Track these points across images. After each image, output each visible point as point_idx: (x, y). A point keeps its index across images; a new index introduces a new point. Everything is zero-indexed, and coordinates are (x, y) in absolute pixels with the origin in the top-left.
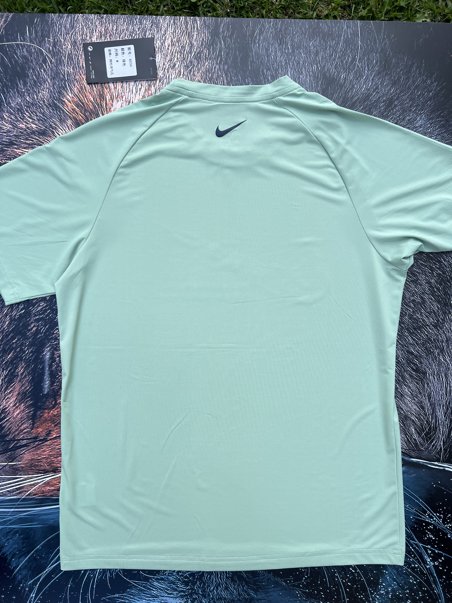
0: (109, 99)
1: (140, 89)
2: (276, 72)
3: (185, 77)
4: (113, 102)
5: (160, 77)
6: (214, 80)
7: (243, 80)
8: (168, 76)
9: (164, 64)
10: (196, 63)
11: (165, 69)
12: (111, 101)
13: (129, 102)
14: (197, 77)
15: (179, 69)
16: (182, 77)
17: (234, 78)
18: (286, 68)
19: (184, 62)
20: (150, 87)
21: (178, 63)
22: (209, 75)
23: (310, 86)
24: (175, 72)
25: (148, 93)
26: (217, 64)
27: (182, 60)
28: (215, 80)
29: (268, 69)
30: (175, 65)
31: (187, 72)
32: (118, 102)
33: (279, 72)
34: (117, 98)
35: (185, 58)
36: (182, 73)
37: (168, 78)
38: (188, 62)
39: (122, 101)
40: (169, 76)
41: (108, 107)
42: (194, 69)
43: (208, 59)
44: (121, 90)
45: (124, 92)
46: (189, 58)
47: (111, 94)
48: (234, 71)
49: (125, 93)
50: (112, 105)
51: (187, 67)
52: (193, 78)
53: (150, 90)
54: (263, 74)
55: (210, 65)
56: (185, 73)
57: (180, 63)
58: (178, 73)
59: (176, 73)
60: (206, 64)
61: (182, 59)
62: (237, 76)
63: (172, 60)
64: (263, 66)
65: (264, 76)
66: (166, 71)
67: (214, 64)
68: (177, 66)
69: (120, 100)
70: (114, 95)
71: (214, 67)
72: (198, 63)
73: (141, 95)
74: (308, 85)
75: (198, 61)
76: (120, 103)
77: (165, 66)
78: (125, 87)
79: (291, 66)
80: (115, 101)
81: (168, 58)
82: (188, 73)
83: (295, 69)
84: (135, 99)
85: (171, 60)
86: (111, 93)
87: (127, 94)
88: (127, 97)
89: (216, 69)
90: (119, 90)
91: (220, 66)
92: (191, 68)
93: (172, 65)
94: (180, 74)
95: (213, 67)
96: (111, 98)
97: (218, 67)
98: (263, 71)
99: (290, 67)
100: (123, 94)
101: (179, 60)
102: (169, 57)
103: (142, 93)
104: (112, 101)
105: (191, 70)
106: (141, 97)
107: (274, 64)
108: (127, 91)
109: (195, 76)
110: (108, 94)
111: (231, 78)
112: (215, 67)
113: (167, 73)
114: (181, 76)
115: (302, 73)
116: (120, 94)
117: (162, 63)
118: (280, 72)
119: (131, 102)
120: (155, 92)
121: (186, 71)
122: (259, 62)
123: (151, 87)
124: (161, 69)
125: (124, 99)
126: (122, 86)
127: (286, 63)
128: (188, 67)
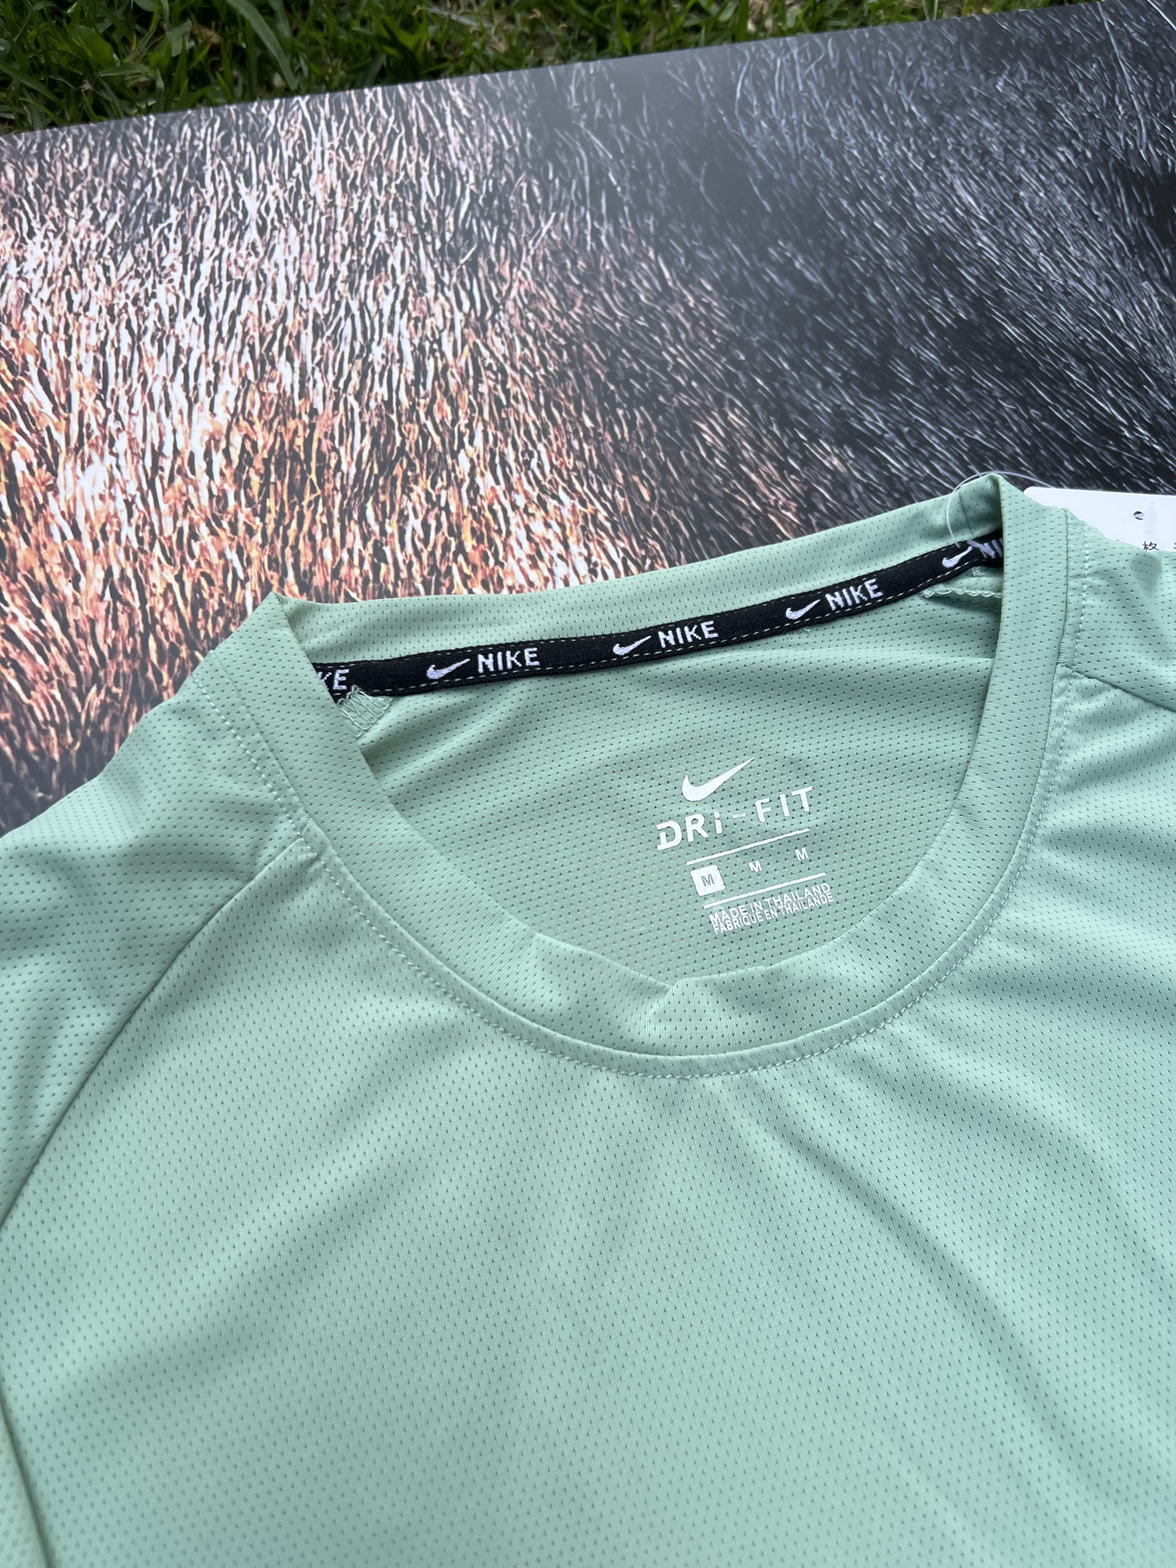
0: (29, 466)
1: (213, 386)
2: (897, 199)
3: (451, 294)
4: (55, 474)
5: (316, 315)
6: (608, 279)
7: (754, 256)
8: (355, 306)
9: (323, 266)
10: (491, 232)
11: (333, 280)
12: (42, 473)
13: (157, 454)
14: (516, 284)
15: (409, 269)
16: (436, 298)
17: (709, 253)
18: (939, 179)
19: (429, 238)
20: (268, 368)
21: (399, 247)
22: (574, 263)
23: (1083, 220)
24: (389, 284)
25: (262, 394)
26: (597, 217)
27: (414, 236)
28: (614, 278)
29: (858, 196)
30: (381, 259)
31: (455, 272)
32: (90, 470)
33: (912, 198)
34: (77, 450)
35: (429, 224)
36: (431, 282)
37: (357, 314)
38: (448, 236)
39: (110, 460)
40: (363, 305)
41: (24, 504)
42: (486, 254)
43: (546, 209)
44: (96, 411)
45: (118, 417)
46: (451, 220)
47: (42, 440)
48: (698, 231)
49: (125, 418)
50: (54, 488)
51: (448, 255)
52: (495, 292)
53: (273, 381)
54: (844, 217)
55: (567, 227)
56: (446, 279)
57: (405, 245)
58: (409, 285)
59: (395, 285)
60: (545, 228)
61: (415, 231)
62: (720, 245)
63: (360, 243)
64: (826, 187)
65: (848, 224)
66: (341, 287)
67: (584, 219)
68: (394, 261)
69: (96, 458)
70: (60, 438)
71: (588, 232)
72: (504, 231)
73: (219, 409)
74: (1073, 216)
75: (500, 222)
76: (100, 469)
77: (330, 271)
78: (121, 392)
79: (957, 167)
80: (69, 465)
81: (342, 236)
82: (460, 275)
83: (982, 175)
84: (189, 436)
85: (355, 244)
86: (37, 432)
87: (139, 420)
88: (139, 435)
89: (603, 238)
90: (89, 412)
91: (616, 225)
92: (475, 256)
93: (367, 260)
94: (422, 287)
95: (581, 232)
96: (41, 455)
97: (606, 228)
98: (836, 207)
99: (952, 172)
100: (112, 425)
101: (400, 235)
102: (345, 234)
103: (224, 402)
104: (49, 469)
105: (473, 265)
106: (223, 418)
107: (874, 174)
108: (138, 406)
109: (503, 280)
110: (21, 442)
111: (690, 255)
112: (595, 234)
113: (348, 295)
114: (431, 293)
115: (1019, 181)
116: (94, 426)
117: (314, 261)
118: (916, 194)
119: (168, 450)
120: (302, 383)
121: (450, 270)
122: (799, 180)
123: (274, 367)
124: (313, 285)
125: (121, 444)
126: (104, 390)
127: (928, 162)
128: (455, 255)
